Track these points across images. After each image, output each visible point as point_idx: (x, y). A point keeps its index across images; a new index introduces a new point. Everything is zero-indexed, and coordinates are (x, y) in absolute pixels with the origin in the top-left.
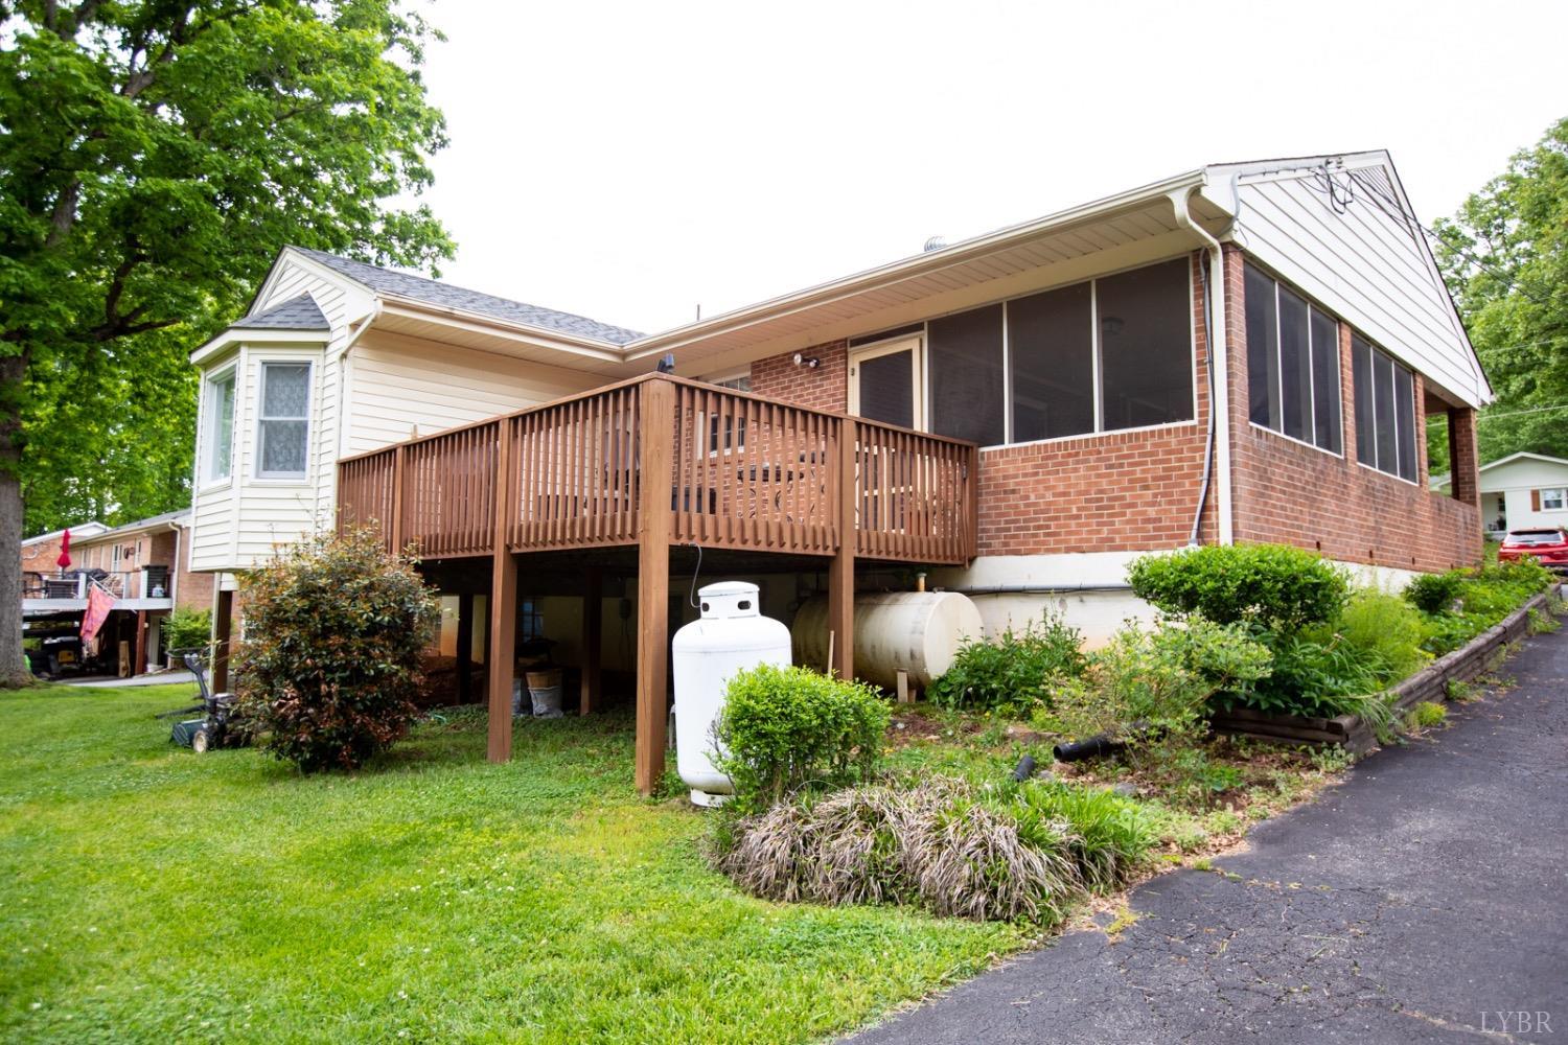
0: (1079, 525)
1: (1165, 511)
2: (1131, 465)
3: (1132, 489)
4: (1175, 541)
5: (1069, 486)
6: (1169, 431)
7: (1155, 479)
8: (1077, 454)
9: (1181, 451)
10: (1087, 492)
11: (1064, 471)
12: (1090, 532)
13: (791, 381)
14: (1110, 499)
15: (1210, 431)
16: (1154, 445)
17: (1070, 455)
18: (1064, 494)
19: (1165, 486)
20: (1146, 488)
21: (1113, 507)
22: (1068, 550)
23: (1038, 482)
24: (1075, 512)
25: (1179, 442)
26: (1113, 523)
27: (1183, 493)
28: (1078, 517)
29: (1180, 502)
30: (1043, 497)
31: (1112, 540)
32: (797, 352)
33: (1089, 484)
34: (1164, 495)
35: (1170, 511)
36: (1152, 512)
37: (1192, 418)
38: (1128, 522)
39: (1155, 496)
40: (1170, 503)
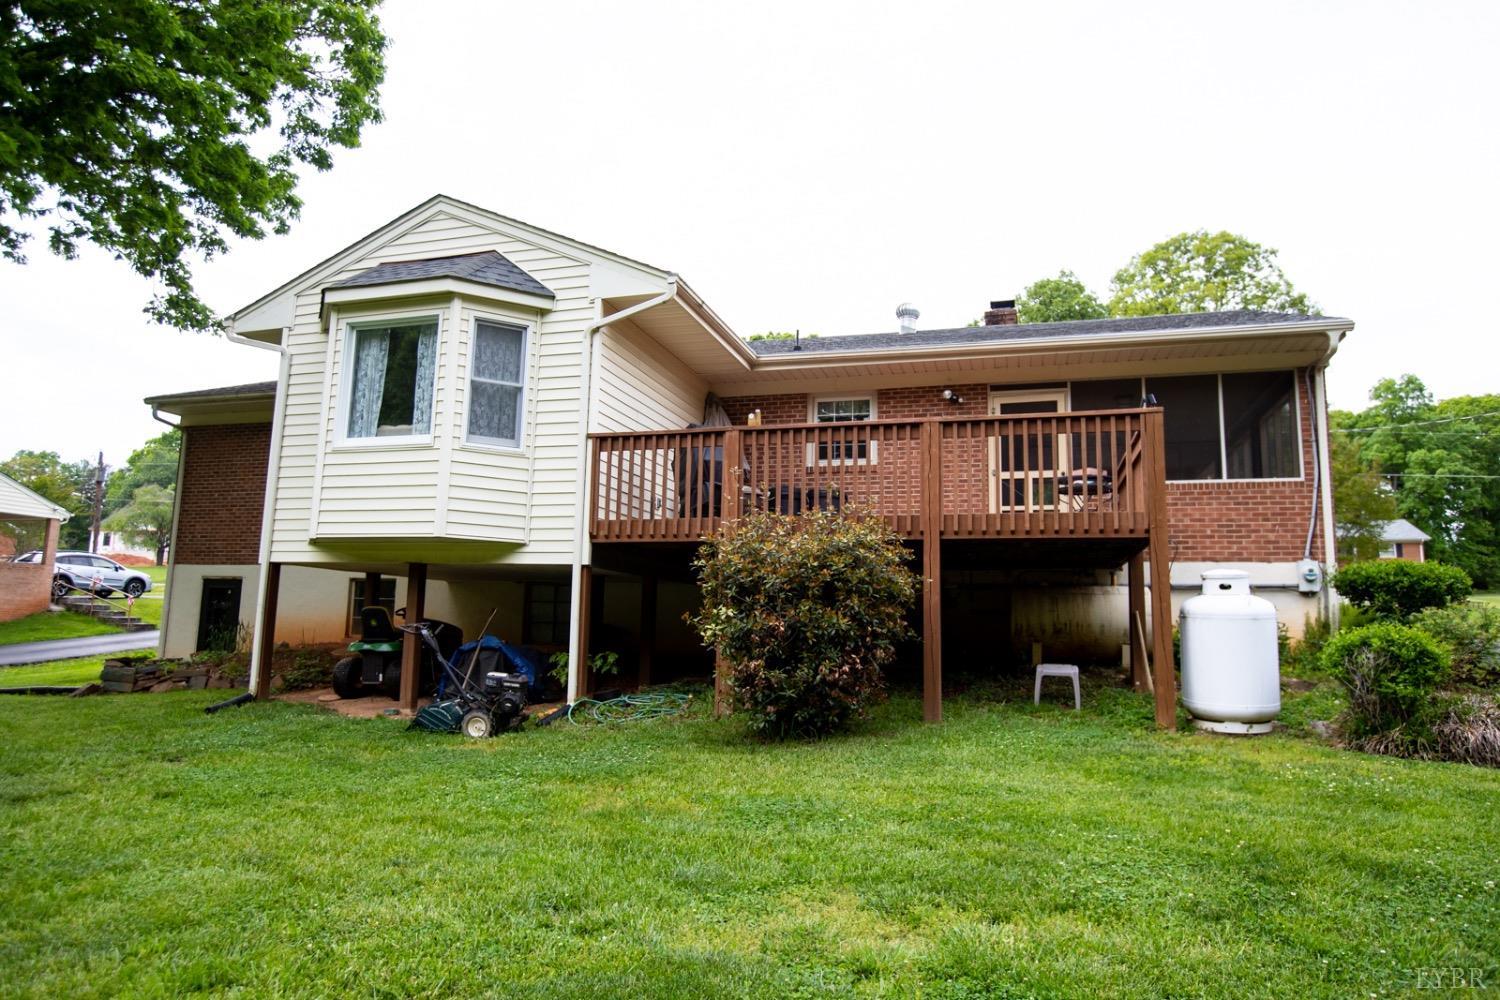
0: (1213, 542)
1: (1282, 536)
2: (1254, 504)
3: (1257, 520)
4: (1290, 557)
5: (1204, 515)
6: (1284, 484)
7: (1273, 514)
8: (1210, 493)
9: (1293, 497)
10: (1219, 520)
11: (1200, 504)
12: (1222, 548)
13: (927, 410)
14: (1238, 526)
15: (1316, 485)
16: (1272, 492)
17: (1204, 493)
18: (1200, 520)
19: (1282, 520)
20: (1268, 520)
21: (1240, 531)
22: (1204, 560)
23: (1177, 510)
24: (1209, 532)
25: (1292, 492)
26: (1241, 543)
27: (1296, 525)
28: (1212, 537)
29: (1293, 531)
30: (1182, 521)
31: (1241, 554)
32: (947, 387)
33: (1221, 515)
34: (1280, 525)
35: (1286, 536)
36: (1272, 536)
37: (1299, 476)
38: (1253, 542)
39: (1275, 525)
40: (1286, 531)
